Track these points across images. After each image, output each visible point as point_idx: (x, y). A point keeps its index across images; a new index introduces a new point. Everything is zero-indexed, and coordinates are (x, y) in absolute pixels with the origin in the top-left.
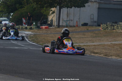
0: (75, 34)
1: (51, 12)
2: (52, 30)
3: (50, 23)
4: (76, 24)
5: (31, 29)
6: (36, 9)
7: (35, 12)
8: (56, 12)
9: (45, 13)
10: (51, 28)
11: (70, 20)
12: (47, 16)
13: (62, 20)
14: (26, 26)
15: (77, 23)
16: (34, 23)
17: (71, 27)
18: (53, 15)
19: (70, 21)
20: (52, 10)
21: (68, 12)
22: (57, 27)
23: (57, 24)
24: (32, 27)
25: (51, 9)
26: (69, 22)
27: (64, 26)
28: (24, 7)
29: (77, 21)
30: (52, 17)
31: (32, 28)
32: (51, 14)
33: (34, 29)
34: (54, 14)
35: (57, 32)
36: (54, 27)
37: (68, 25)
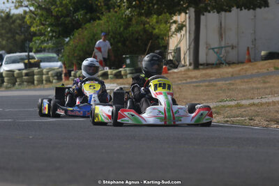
0: (238, 81)
1: (174, 27)
2: (175, 76)
3: (171, 58)
4: (247, 57)
5: (118, 76)
6: (134, 21)
7: (130, 29)
8: (188, 25)
9: (156, 31)
10: (176, 70)
11: (228, 46)
12: (163, 39)
13: (207, 48)
14: (107, 69)
15: (249, 53)
16: (128, 61)
17: (232, 66)
18: (179, 35)
19: (229, 49)
20: (175, 22)
21: (221, 24)
22: (191, 67)
23: (192, 61)
24: (120, 71)
25: (175, 18)
26: (227, 52)
27: (213, 64)
28: (99, 19)
29: (248, 48)
30: (178, 42)
31: (122, 73)
32: (173, 33)
33: (126, 75)
34: (183, 32)
35: (189, 80)
36: (183, 69)
37: (223, 62)
